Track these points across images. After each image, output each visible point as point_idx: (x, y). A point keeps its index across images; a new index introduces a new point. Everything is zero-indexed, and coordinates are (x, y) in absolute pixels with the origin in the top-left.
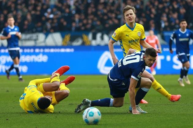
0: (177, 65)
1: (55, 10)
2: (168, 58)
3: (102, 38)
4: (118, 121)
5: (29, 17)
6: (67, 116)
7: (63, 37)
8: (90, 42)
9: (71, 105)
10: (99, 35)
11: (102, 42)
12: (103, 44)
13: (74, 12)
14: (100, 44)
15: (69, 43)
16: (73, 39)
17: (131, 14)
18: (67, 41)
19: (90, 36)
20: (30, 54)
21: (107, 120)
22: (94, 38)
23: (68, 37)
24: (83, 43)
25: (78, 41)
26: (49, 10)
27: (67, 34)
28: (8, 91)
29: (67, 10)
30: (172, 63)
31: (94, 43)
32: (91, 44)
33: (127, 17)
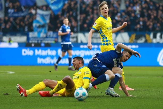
1: (123, 14)
3: (161, 37)
6: (132, 100)
7: (130, 36)
9: (136, 91)
10: (158, 35)
11: (161, 40)
13: (139, 16)
14: (159, 42)
15: (135, 41)
16: (137, 38)
17: (106, 8)
18: (133, 39)
19: (152, 35)
22: (155, 37)
23: (134, 36)
24: (146, 41)
25: (142, 40)
26: (119, 14)
27: (133, 34)
29: (133, 15)
31: (154, 41)
32: (152, 41)
33: (102, 10)
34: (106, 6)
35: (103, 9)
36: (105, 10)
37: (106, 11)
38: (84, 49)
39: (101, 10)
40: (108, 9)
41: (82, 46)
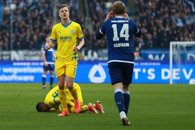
0: (151, 76)
2: (144, 71)
3: (92, 54)
4: (105, 119)
5: (35, 38)
8: (83, 57)
10: (90, 52)
12: (93, 59)
17: (66, 11)
20: (36, 66)
21: (97, 118)
22: (86, 54)
28: (19, 95)
30: (147, 74)
31: (86, 58)
32: (84, 59)
33: (62, 13)
34: (66, 8)
35: (63, 11)
36: (65, 12)
37: (66, 14)
38: (17, 66)
39: (60, 13)
40: (68, 12)
41: (15, 64)
